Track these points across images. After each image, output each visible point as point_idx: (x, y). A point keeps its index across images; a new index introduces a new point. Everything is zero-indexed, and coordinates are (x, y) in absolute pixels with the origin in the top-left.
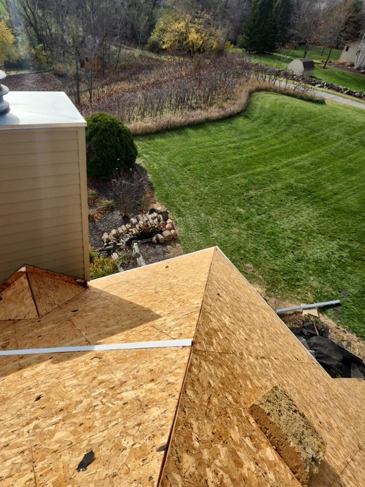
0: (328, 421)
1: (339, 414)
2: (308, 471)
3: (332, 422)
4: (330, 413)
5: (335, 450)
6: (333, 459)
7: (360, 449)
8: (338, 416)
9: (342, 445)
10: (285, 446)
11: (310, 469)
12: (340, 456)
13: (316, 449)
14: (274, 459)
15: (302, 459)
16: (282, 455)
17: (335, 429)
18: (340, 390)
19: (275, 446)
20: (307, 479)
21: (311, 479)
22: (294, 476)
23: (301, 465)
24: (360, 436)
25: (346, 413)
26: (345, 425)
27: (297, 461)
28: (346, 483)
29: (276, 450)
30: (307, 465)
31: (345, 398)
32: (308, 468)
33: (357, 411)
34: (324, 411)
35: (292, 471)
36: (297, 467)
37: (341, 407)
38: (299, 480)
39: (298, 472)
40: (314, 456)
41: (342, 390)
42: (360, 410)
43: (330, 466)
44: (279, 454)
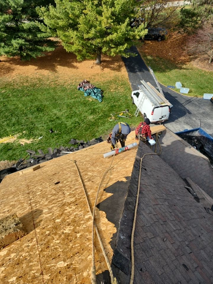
0: (10, 206)
1: (11, 198)
2: (19, 230)
3: (12, 203)
4: (8, 203)
5: (22, 208)
6: (25, 211)
7: (29, 194)
8: (11, 199)
9: (23, 203)
10: (3, 241)
11: (19, 229)
12: (26, 206)
13: (13, 221)
14: (7, 251)
15: (12, 232)
16: (8, 244)
17: (15, 203)
18: (2, 192)
19: (1, 248)
20: (23, 232)
21: (23, 230)
22: (19, 240)
23: (15, 234)
24: (25, 191)
25: (12, 193)
26: (16, 197)
27: (13, 236)
28: (36, 208)
29: (4, 247)
30: (16, 230)
31: (7, 190)
32: (18, 230)
33: (15, 186)
34: (5, 206)
35: (17, 240)
36: (16, 236)
37: (9, 195)
38: (22, 237)
39: (18, 237)
40: (15, 224)
41: (3, 190)
42: (16, 185)
43: (26, 214)
44: (6, 246)
